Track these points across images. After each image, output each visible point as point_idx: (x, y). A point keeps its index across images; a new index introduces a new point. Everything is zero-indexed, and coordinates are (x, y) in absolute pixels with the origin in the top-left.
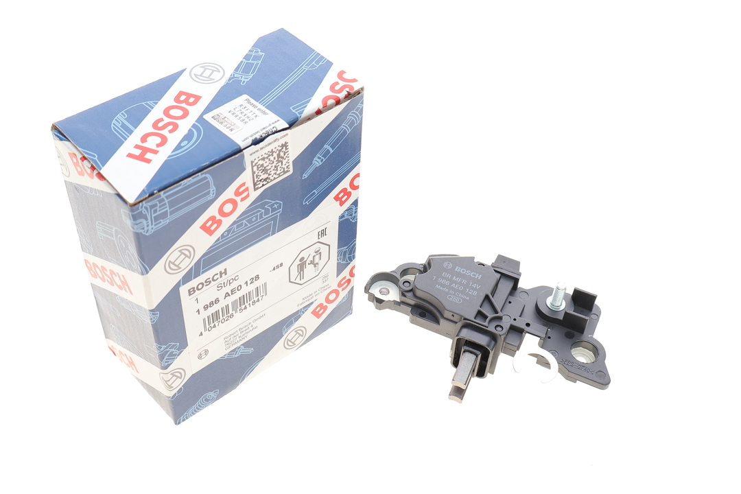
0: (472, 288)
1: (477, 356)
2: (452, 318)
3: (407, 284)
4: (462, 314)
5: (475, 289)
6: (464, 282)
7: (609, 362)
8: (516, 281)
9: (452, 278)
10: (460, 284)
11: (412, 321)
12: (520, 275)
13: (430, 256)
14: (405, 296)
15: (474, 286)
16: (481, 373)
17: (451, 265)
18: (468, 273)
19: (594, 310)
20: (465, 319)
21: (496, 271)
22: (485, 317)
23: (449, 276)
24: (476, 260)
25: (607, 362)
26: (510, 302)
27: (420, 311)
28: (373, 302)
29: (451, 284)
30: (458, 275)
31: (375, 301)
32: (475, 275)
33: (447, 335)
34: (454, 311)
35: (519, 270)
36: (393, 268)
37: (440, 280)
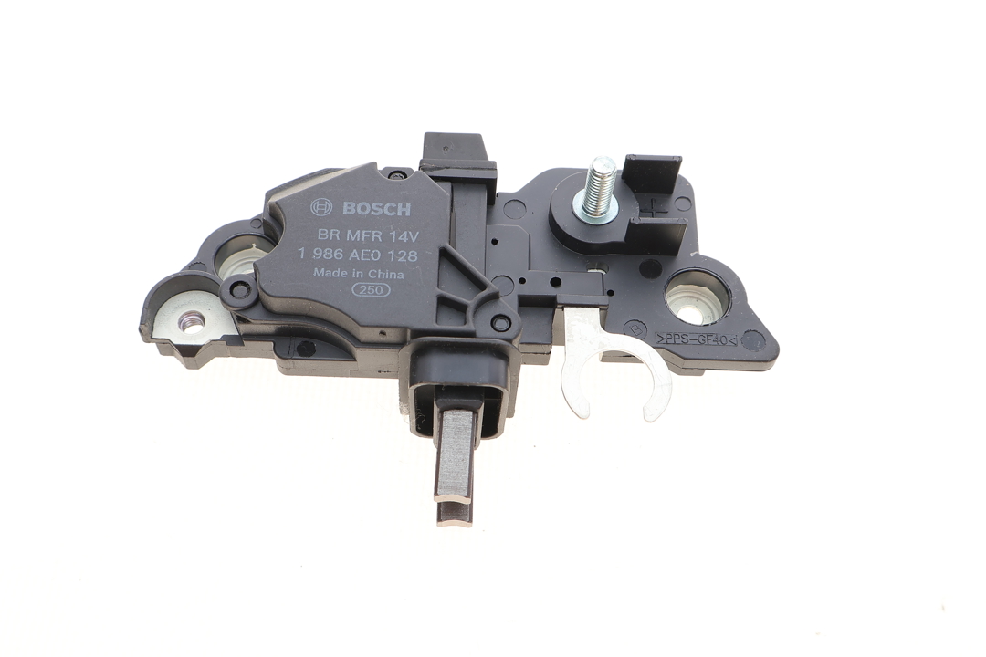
0: (401, 245)
1: (475, 413)
2: (382, 339)
3: (240, 290)
4: (403, 323)
5: (408, 246)
6: (377, 235)
7: (757, 302)
8: (490, 184)
9: (343, 235)
10: (370, 244)
11: (287, 371)
12: (492, 167)
13: (269, 195)
14: (248, 322)
15: (404, 237)
16: (491, 429)
17: (328, 203)
18: (376, 209)
19: (677, 191)
20: (417, 333)
21: (436, 179)
22: (460, 308)
23: (334, 234)
24: (380, 167)
25: (751, 302)
26: (495, 242)
27: (298, 341)
28: (172, 354)
29: (347, 253)
30: (357, 222)
31: (177, 352)
32: (395, 209)
33: (382, 373)
34: (383, 323)
35: (486, 157)
36: (191, 254)
37: (319, 253)
